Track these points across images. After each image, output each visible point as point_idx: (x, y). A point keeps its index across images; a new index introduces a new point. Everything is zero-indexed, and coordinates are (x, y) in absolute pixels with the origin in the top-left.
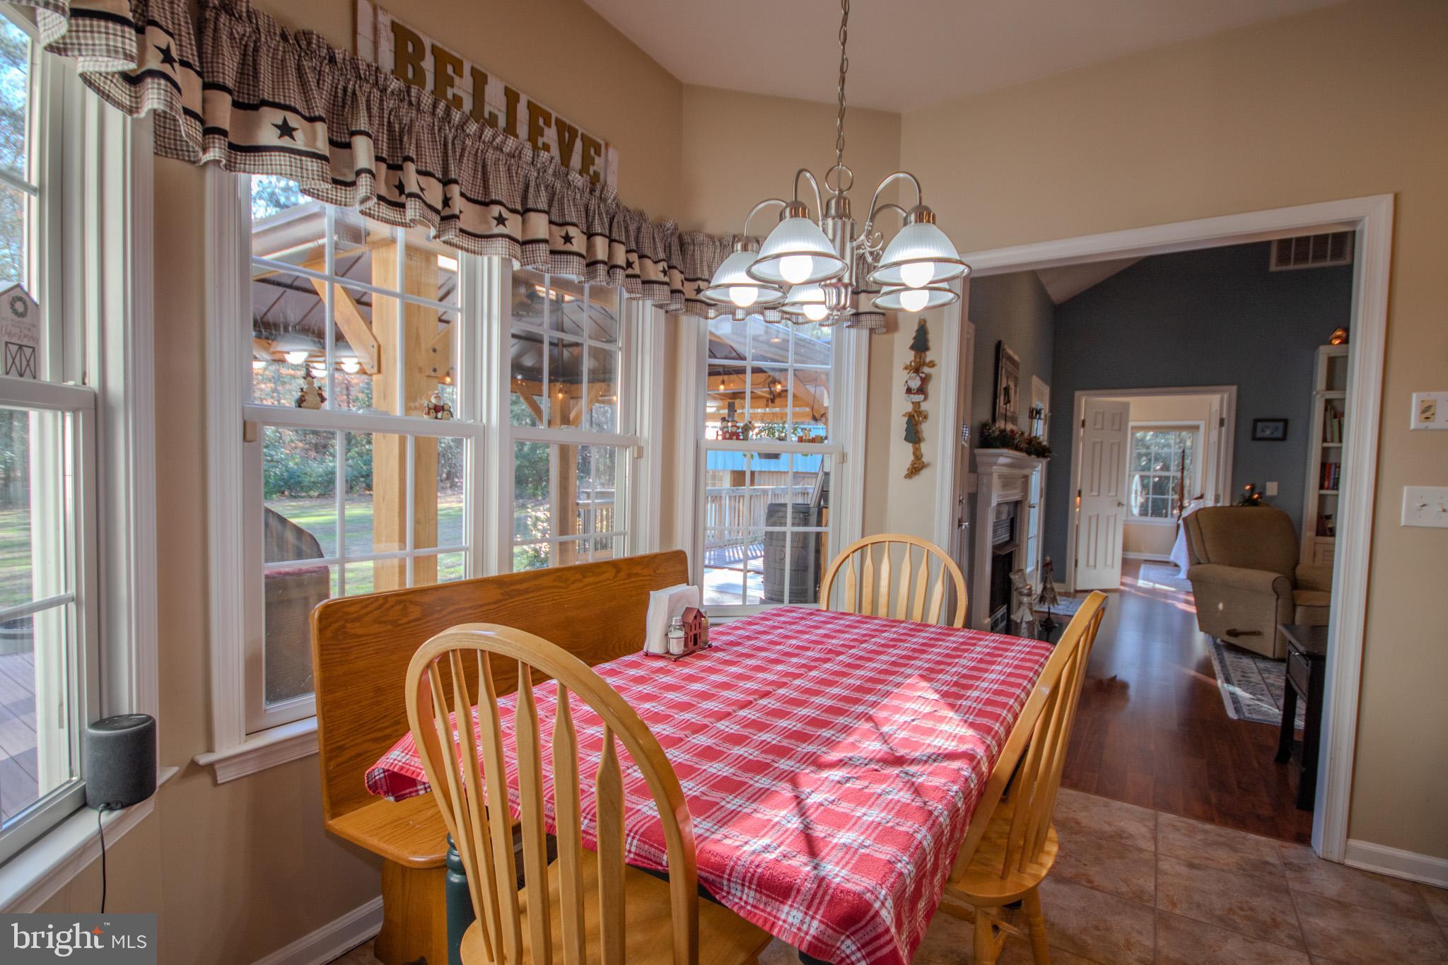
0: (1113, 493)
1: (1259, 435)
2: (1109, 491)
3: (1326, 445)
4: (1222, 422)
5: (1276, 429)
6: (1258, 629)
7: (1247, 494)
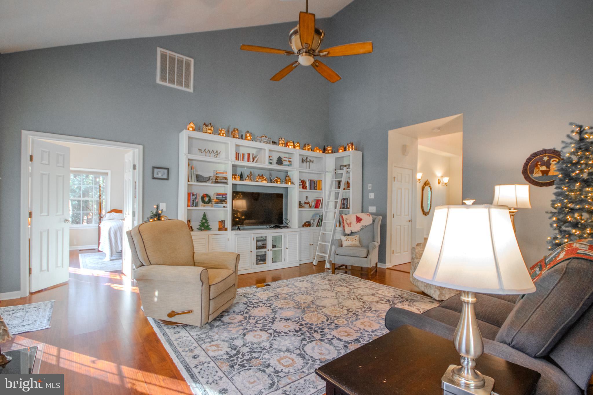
0: (60, 213)
1: (155, 176)
2: (57, 212)
3: (190, 183)
4: (134, 167)
5: (164, 173)
6: (190, 309)
7: (155, 212)
